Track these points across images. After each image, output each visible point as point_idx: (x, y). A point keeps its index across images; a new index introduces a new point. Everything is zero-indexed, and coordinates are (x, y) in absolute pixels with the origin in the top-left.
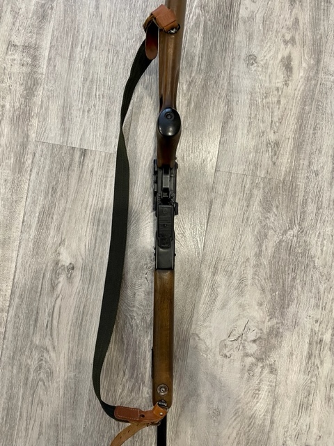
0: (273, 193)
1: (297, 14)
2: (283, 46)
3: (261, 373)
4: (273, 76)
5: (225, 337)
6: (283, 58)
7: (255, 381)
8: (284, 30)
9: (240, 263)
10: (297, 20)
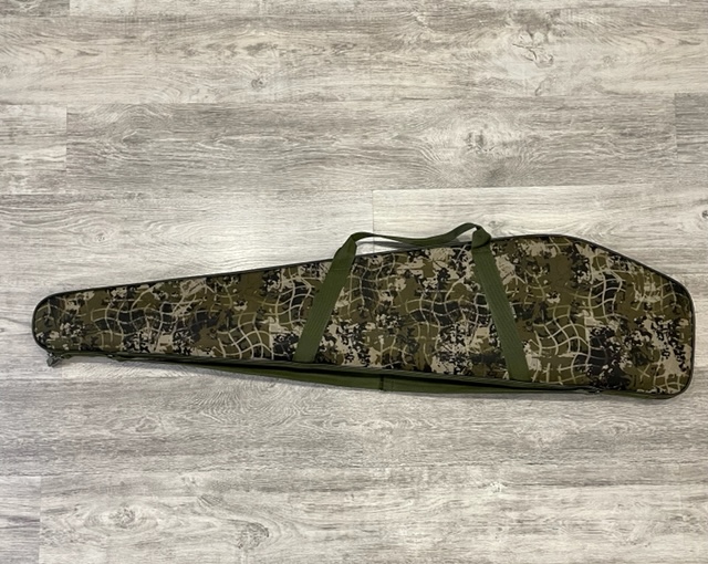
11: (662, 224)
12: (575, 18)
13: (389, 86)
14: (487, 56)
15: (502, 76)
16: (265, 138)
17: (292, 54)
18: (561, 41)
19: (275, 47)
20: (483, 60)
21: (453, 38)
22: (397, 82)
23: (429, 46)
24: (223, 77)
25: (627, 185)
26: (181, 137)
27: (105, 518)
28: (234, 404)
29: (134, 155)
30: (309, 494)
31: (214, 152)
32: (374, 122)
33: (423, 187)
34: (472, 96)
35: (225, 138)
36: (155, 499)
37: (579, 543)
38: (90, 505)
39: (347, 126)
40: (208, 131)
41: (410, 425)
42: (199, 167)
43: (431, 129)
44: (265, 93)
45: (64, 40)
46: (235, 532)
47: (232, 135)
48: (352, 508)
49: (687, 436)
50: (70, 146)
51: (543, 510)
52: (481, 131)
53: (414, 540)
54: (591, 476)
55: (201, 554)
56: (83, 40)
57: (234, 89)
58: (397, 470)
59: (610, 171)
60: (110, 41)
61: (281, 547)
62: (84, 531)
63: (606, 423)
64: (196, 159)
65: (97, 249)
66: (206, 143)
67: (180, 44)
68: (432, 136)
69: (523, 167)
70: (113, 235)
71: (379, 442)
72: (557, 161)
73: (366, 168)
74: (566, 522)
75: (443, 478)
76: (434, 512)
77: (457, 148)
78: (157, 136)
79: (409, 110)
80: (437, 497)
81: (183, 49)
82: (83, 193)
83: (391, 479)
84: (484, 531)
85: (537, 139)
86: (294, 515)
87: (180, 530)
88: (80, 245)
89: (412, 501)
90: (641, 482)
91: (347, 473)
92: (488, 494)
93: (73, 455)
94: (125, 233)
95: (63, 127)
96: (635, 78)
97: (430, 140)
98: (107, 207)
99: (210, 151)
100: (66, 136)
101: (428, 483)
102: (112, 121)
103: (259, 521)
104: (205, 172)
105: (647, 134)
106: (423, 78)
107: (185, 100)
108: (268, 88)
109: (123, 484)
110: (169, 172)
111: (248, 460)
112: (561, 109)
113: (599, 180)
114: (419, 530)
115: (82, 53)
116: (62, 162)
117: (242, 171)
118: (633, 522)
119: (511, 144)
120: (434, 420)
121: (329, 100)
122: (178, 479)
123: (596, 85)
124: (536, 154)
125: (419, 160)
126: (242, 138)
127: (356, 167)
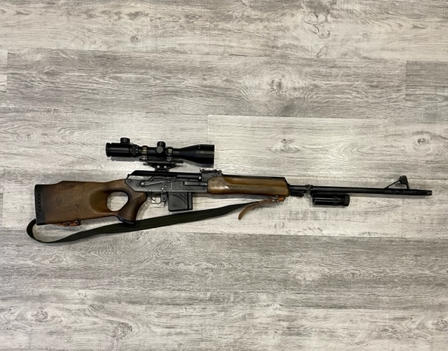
0: (219, 15)
1: (99, 13)
2: (122, 20)
3: (337, 10)
4: (143, 24)
5: (317, 36)
6: (130, 19)
7: (342, 13)
8: (112, 20)
9: (268, 32)
10: (103, 12)
11: (392, 146)
12: (346, 6)
13: (221, 46)
14: (287, 29)
15: (296, 43)
16: (139, 76)
17: (158, 21)
18: (336, 22)
19: (148, 14)
20: (284, 31)
21: (265, 15)
22: (227, 43)
23: (249, 20)
24: (111, 34)
25: (372, 120)
26: (84, 72)
27: (29, 315)
28: (113, 248)
29: (52, 83)
30: (158, 306)
31: (104, 84)
32: (210, 69)
33: (241, 114)
34: (276, 55)
35: (112, 75)
36: (61, 305)
37: (324, 342)
38: (20, 307)
39: (193, 71)
40: (101, 69)
41: (224, 267)
42: (94, 93)
43: (248, 76)
44: (140, 46)
45: (8, 4)
46: (111, 327)
47: (116, 73)
48: (185, 316)
49: (396, 280)
50: (9, 75)
51: (304, 322)
52: (280, 79)
53: (222, 336)
54: (335, 302)
55: (89, 340)
56: (19, 4)
58: (215, 294)
59: (363, 110)
60: (38, 5)
61: (141, 338)
62: (16, 323)
63: (346, 270)
64: (92, 88)
65: (27, 144)
66: (99, 78)
67: (84, 10)
68: (248, 81)
69: (305, 105)
70: (36, 136)
71: (204, 276)
72: (328, 102)
73: (204, 100)
74: (317, 330)
75: (243, 300)
76: (236, 320)
77: (264, 90)
78: (67, 71)
79: (235, 63)
80: (238, 311)
81: (86, 13)
82: (17, 107)
83: (211, 299)
84: (266, 333)
85: (316, 86)
86: (148, 319)
87: (76, 325)
88: (15, 141)
89: (223, 313)
90: (365, 307)
91: (183, 294)
92: (270, 311)
93: (9, 275)
94: (45, 134)
95: (5, 62)
96: (383, 49)
97: (247, 83)
98: (33, 117)
99: (103, 83)
100: (7, 68)
101: (233, 302)
102: (38, 59)
103: (126, 322)
104: (98, 97)
105: (387, 87)
106: (244, 41)
107: (87, 48)
108: (142, 42)
109: (40, 294)
110: (74, 95)
111: (121, 284)
112: (333, 67)
113: (354, 116)
114: (227, 330)
115: (19, 13)
116: (4, 85)
117: (123, 98)
118: (359, 331)
119: (299, 89)
120: (239, 264)
121: (182, 53)
122: (76, 293)
123: (356, 52)
124: (315, 97)
125: (239, 96)
126: (123, 76)
127: (198, 99)
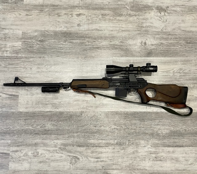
0: (117, 14)
1: (63, 14)
2: (73, 17)
3: (169, 10)
4: (83, 18)
5: (161, 22)
6: (77, 17)
7: (172, 12)
8: (69, 17)
9: (139, 20)
10: (65, 14)
12: (173, 9)
13: (118, 27)
14: (147, 19)
15: (152, 25)
16: (81, 41)
17: (89, 17)
18: (169, 15)
19: (85, 14)
20: (146, 20)
21: (137, 13)
22: (121, 26)
23: (130, 15)
24: (69, 23)
25: (188, 58)
26: (56, 40)
27: (30, 153)
28: (70, 120)
29: (42, 45)
30: (92, 148)
32: (113, 37)
33: (128, 57)
34: (142, 31)
35: (69, 41)
36: (45, 148)
37: (174, 164)
38: (25, 150)
39: (106, 38)
40: (64, 39)
41: (123, 128)
42: (61, 49)
43: (130, 40)
44: (81, 28)
45: (22, 11)
46: (69, 158)
47: (71, 40)
48: (105, 152)
50: (23, 42)
51: (163, 154)
52: (145, 41)
53: (123, 162)
54: (178, 144)
55: (59, 165)
56: (27, 11)
57: (72, 27)
58: (119, 141)
59: (183, 53)
60: (36, 11)
61: (83, 163)
62: (23, 157)
63: (182, 128)
64: (60, 47)
65: (30, 72)
66: (63, 42)
67: (56, 13)
68: (130, 42)
69: (157, 52)
70: (35, 69)
71: (113, 132)
72: (168, 50)
73: (111, 51)
74: (169, 158)
75: (133, 144)
76: (130, 154)
77: (138, 45)
78: (49, 40)
79: (124, 34)
80: (130, 150)
81: (57, 14)
82: (26, 56)
83: (117, 144)
84: (145, 160)
85: (162, 43)
86: (87, 154)
87: (52, 158)
88: (25, 71)
89: (123, 151)
90: (192, 146)
91: (104, 141)
92: (146, 149)
93: (21, 134)
94: (38, 68)
95: (21, 36)
96: (191, 27)
97: (130, 43)
98: (33, 60)
99: (65, 45)
100: (22, 39)
101: (128, 145)
102: (35, 35)
103: (77, 156)
104: (63, 51)
105: (194, 43)
106: (128, 25)
107: (57, 29)
108: (82, 27)
109: (35, 143)
110: (52, 50)
111: (74, 137)
112: (169, 35)
113: (180, 56)
114: (125, 159)
115: (27, 15)
116: (20, 47)
117: (74, 51)
118: (190, 158)
119: (154, 45)
120: (130, 126)
121: (100, 30)
122: (52, 142)
123: (179, 28)
124: (162, 48)
125: (127, 49)
126: (74, 41)
127: (108, 50)
